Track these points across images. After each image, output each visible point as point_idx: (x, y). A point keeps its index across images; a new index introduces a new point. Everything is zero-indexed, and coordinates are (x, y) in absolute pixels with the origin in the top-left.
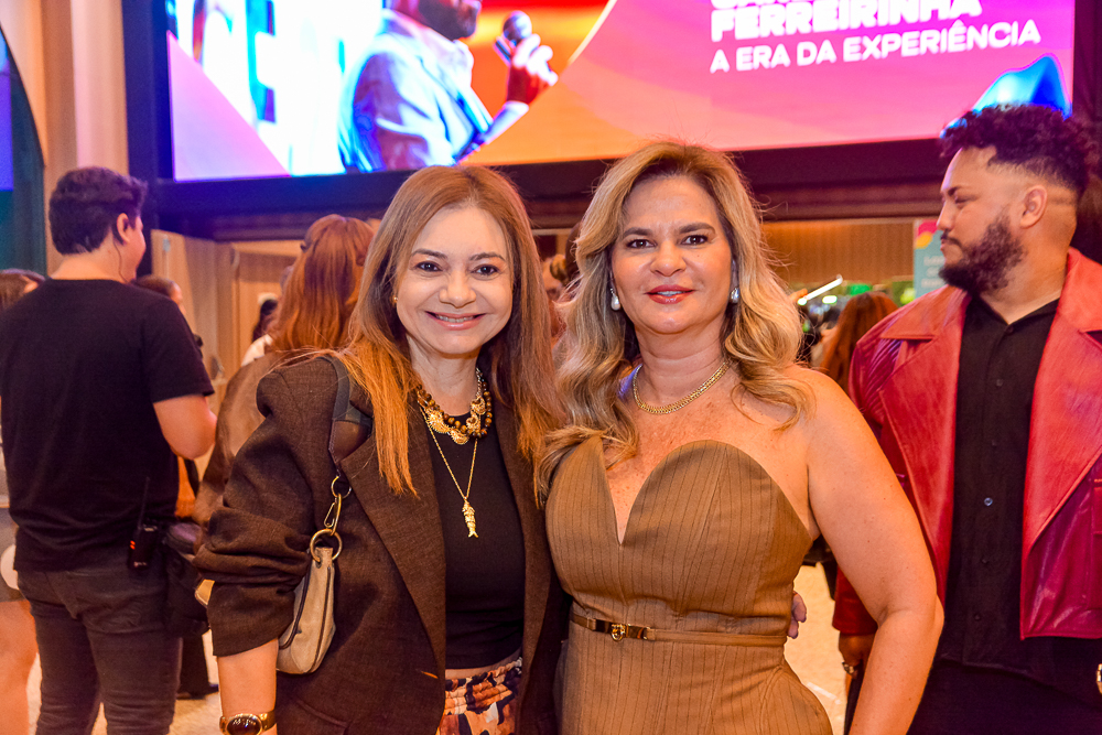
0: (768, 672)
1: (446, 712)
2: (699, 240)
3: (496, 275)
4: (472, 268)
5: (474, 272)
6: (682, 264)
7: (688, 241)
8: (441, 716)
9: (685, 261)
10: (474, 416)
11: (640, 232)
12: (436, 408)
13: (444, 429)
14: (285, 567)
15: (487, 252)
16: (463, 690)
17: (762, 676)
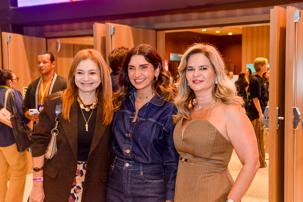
0: (217, 173)
1: (78, 169)
2: (205, 69)
3: (95, 74)
4: (90, 73)
5: (90, 74)
6: (200, 75)
7: (202, 69)
8: (76, 170)
9: (201, 74)
10: (93, 105)
11: (190, 67)
12: (83, 103)
13: (84, 108)
14: (45, 138)
15: (92, 69)
16: (82, 165)
17: (214, 174)
